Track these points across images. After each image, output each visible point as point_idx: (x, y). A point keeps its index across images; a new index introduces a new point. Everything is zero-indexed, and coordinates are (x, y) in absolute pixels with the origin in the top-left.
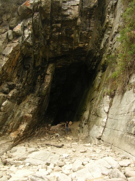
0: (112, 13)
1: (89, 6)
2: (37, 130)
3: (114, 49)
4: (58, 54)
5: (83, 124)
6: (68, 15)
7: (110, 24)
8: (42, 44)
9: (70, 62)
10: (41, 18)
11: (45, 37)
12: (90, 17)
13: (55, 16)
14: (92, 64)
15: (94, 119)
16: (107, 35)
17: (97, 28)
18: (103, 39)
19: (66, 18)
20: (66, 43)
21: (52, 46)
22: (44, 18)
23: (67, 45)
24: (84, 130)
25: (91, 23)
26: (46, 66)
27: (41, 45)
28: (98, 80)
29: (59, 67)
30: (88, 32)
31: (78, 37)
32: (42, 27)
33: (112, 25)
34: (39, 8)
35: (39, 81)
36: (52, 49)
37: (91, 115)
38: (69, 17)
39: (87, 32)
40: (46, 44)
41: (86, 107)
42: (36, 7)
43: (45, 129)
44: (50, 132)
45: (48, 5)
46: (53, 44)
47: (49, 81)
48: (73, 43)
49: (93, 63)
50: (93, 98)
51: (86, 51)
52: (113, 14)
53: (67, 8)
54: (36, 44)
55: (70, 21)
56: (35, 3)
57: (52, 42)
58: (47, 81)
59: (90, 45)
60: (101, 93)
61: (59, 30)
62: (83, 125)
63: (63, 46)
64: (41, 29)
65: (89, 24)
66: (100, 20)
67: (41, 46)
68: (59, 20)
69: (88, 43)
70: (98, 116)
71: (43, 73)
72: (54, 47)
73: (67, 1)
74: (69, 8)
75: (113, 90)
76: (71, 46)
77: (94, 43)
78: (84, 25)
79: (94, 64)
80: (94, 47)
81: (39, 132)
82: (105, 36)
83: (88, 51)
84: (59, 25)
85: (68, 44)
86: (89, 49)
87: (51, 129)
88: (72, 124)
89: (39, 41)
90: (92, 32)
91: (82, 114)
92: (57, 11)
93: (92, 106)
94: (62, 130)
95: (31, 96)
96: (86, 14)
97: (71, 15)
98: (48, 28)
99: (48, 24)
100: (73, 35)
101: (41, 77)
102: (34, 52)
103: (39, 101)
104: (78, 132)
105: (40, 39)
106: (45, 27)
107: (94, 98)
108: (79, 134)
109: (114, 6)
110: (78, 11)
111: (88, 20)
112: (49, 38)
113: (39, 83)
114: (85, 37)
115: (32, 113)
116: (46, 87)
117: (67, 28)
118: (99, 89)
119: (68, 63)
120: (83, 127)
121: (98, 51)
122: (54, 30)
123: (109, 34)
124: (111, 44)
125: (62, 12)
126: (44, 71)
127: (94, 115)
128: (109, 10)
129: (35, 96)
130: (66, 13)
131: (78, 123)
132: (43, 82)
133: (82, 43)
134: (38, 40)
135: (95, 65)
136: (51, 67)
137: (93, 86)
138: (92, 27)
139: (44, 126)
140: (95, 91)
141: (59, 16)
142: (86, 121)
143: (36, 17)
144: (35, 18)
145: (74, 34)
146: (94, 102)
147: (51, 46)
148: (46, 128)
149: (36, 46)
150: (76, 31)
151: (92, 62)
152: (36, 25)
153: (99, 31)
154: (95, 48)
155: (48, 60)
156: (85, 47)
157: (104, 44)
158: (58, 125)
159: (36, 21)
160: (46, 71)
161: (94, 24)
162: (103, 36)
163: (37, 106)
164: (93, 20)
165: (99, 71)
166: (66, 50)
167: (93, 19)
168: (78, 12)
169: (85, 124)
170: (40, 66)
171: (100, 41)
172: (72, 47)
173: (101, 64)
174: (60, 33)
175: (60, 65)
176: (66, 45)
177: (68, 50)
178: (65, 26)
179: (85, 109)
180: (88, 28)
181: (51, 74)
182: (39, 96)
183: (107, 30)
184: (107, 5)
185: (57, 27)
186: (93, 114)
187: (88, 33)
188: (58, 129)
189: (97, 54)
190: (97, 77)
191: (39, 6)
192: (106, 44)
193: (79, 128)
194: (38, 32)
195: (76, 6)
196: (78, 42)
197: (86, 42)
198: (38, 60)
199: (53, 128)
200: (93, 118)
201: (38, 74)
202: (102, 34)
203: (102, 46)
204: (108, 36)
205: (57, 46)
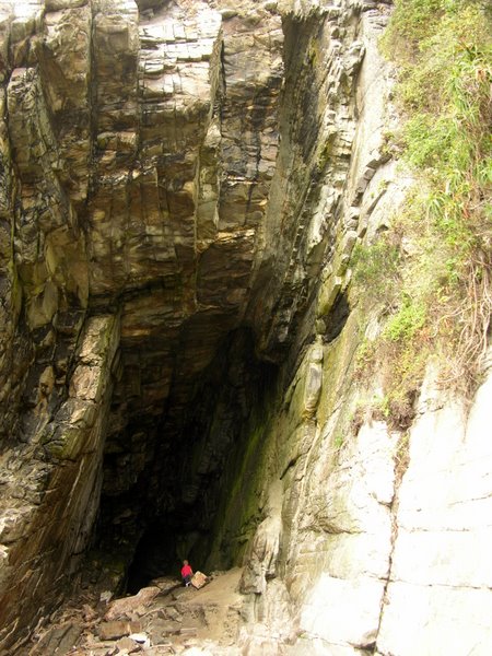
0: (346, 104)
1: (252, 79)
2: (46, 624)
3: (371, 233)
4: (130, 276)
5: (259, 579)
6: (166, 96)
7: (344, 147)
8: (54, 213)
9: (185, 311)
10: (42, 95)
11: (67, 187)
12: (256, 124)
13: (111, 98)
14: (277, 320)
15: (313, 547)
16: (332, 190)
17: (288, 173)
18: (319, 209)
19: (159, 108)
20: (162, 225)
21: (103, 235)
22: (60, 102)
23: (167, 231)
24: (266, 604)
25: (263, 146)
26: (78, 328)
27: (48, 218)
28: (309, 378)
29: (137, 333)
30: (255, 180)
31: (214, 200)
32: (50, 139)
33: (350, 148)
34: (33, 47)
35: (45, 395)
36: (100, 248)
37: (294, 533)
38: (170, 103)
39: (248, 180)
40: (71, 220)
41: (266, 502)
42: (22, 43)
43: (84, 616)
44: (103, 626)
45: (74, 42)
46: (105, 225)
47: (92, 393)
48: (192, 222)
49: (279, 314)
50: (294, 456)
51: (249, 263)
52: (352, 107)
53: (161, 67)
54: (25, 213)
55: (179, 119)
56: (15, 25)
57: (99, 215)
58: (81, 391)
59: (262, 237)
60: (331, 425)
61: (128, 159)
62: (261, 583)
63: (150, 236)
64: (49, 147)
65: (254, 151)
66: (296, 141)
67: (49, 225)
68: (127, 114)
69: (255, 227)
70: (332, 531)
71: (63, 358)
72: (110, 242)
73: (160, 43)
74: (171, 68)
75: (402, 394)
76: (186, 235)
77: (278, 230)
78: (236, 154)
79: (283, 316)
80: (281, 246)
81: (53, 633)
82: (323, 195)
83: (259, 263)
84: (130, 137)
85: (169, 226)
86: (261, 255)
87: (110, 615)
88: (207, 582)
89: (39, 203)
90: (268, 183)
91: (248, 537)
92: (117, 77)
93: (293, 489)
94: (161, 615)
95: (6, 459)
96: (241, 110)
97: (179, 96)
98: (80, 148)
99: (79, 133)
100: (190, 187)
101: (58, 373)
102: (15, 250)
103: (45, 481)
104: (237, 617)
105: (45, 192)
106: (66, 141)
107: (299, 456)
108: (243, 630)
109: (351, 78)
110: (209, 82)
111: (248, 134)
112: (84, 196)
113: (45, 400)
114: (241, 201)
115: (8, 537)
116: (76, 415)
117: (165, 151)
118: (319, 415)
119: (176, 315)
120: (259, 594)
121: (297, 262)
122: (105, 159)
123: (341, 185)
124: (356, 218)
125: (141, 83)
126: (71, 348)
127: (311, 528)
128: (334, 90)
129: (26, 461)
130: (156, 87)
131: (234, 577)
132: (66, 397)
133: (232, 225)
134: (36, 196)
135: (286, 324)
136: (102, 333)
137: (287, 409)
138: (269, 160)
139: (79, 604)
140: (298, 425)
141: (126, 97)
142: (273, 566)
143: (23, 85)
144: (14, 87)
145: (196, 180)
146: (298, 472)
147: (96, 235)
148: (89, 610)
149: (26, 223)
150: (204, 171)
151: (275, 309)
152: (24, 122)
153: (296, 180)
154: (286, 252)
155: (84, 303)
156: (245, 242)
157: (323, 227)
158: (144, 593)
159: (19, 100)
160: (79, 347)
161: (274, 151)
162: (314, 197)
163: (37, 504)
164: (271, 134)
165: (311, 340)
166: (164, 256)
167: (269, 130)
168: (209, 86)
169: (269, 578)
170: (49, 324)
171: (305, 216)
172: (188, 239)
173: (319, 309)
174: (135, 174)
175: (139, 326)
176: (160, 232)
177: (173, 254)
178: (157, 142)
179: (260, 510)
180: (251, 166)
181: (100, 361)
182: (46, 460)
183: (331, 169)
184: (320, 77)
185: (121, 145)
186: (304, 524)
187: (252, 186)
188: (141, 610)
189: (297, 274)
190: (303, 366)
191: (37, 44)
192: (330, 226)
193: (240, 598)
194: (32, 156)
195: (197, 61)
196: (212, 221)
197: (245, 223)
198: (41, 296)
199: (121, 606)
200: (307, 545)
201: (40, 361)
202: (313, 187)
203: (315, 234)
204: (338, 192)
205: (123, 239)
